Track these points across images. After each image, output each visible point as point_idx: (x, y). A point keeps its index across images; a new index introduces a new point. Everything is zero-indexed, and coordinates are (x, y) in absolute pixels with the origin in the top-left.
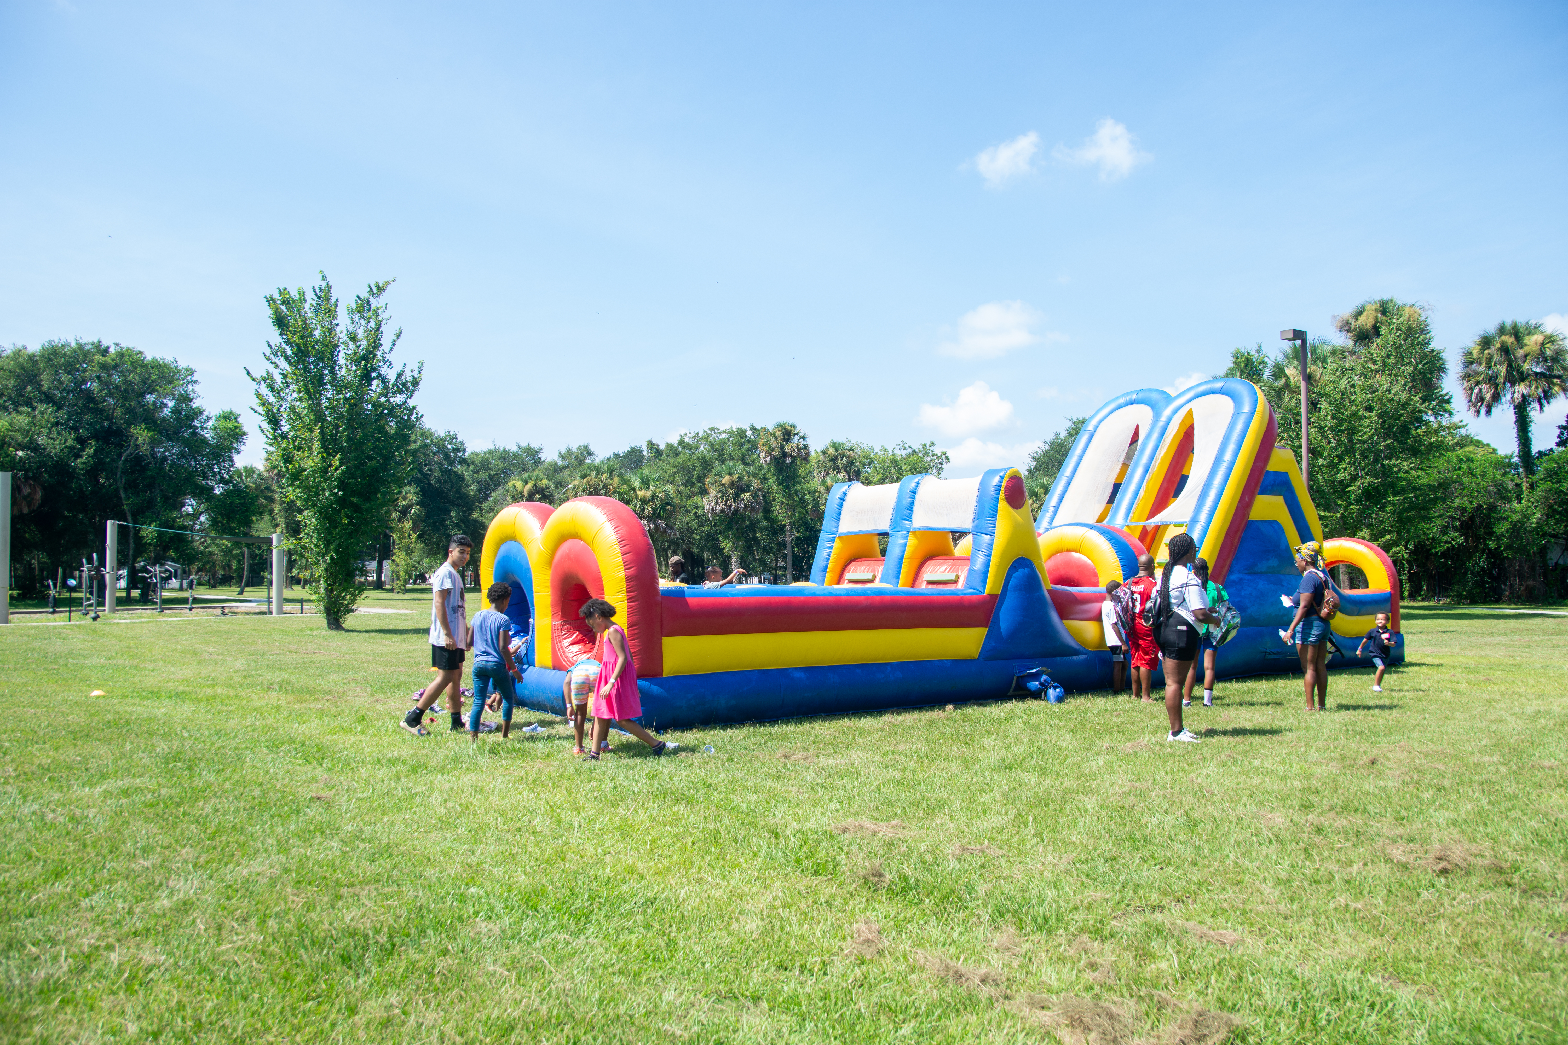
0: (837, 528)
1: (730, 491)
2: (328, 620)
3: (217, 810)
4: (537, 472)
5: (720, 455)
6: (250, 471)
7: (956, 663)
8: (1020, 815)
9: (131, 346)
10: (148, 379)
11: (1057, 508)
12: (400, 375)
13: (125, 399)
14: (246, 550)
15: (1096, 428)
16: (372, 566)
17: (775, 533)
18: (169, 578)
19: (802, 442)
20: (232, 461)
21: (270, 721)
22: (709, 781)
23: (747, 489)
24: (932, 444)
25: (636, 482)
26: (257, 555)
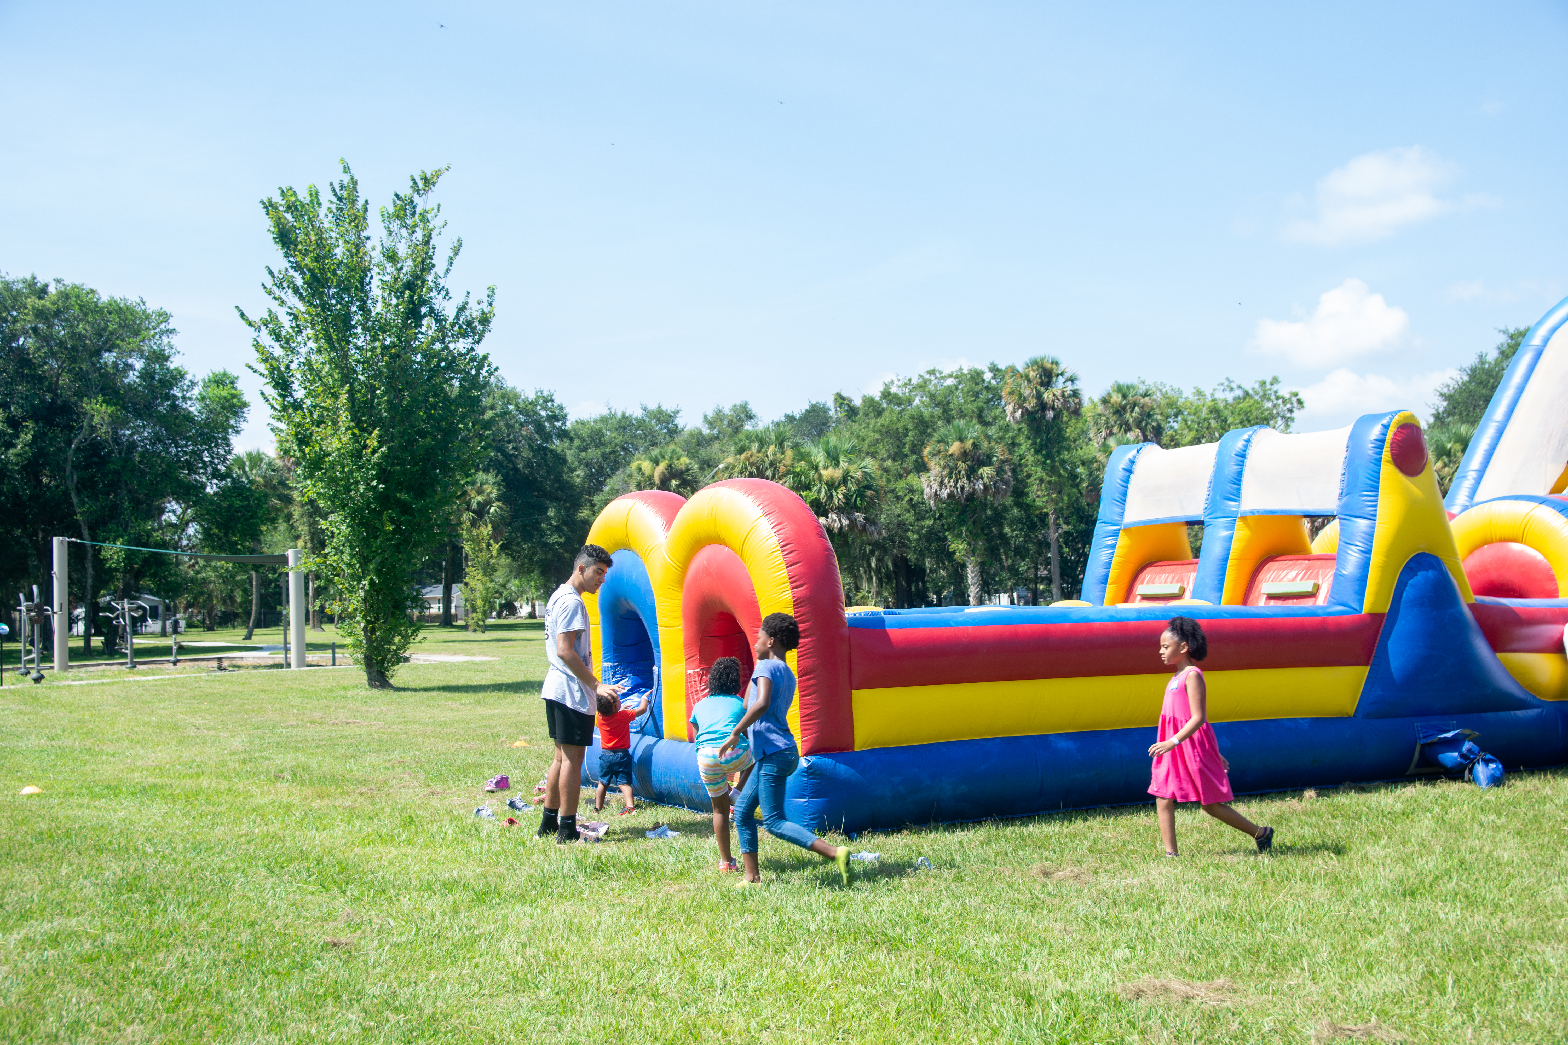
0: (1122, 515)
1: (962, 466)
2: (369, 674)
3: (185, 965)
4: (672, 447)
5: (945, 411)
6: (256, 459)
7: (1319, 723)
8: (1431, 973)
9: (78, 282)
10: (104, 329)
11: (1481, 473)
12: (462, 309)
13: (73, 360)
14: (253, 573)
15: (1546, 341)
16: (434, 593)
17: (1032, 527)
18: (143, 619)
19: (1069, 387)
20: (228, 445)
21: (275, 828)
22: (925, 912)
23: (987, 460)
24: (1275, 381)
25: (819, 457)
26: (271, 582)
